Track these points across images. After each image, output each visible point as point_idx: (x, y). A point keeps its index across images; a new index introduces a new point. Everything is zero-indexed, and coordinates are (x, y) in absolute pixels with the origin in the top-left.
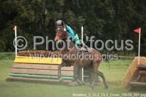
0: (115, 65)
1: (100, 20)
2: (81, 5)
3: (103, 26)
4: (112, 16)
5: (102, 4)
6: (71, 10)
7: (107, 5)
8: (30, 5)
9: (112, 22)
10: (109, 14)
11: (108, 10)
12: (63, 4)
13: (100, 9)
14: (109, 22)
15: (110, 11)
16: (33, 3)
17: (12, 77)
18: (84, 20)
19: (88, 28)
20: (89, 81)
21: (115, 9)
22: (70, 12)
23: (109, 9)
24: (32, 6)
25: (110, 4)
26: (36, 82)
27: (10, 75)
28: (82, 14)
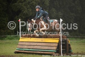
0: (82, 42)
1: (72, 14)
2: (60, 5)
3: (74, 18)
5: (73, 4)
6: (54, 8)
7: (76, 5)
9: (80, 15)
10: (78, 10)
13: (72, 7)
14: (78, 15)
16: (31, 4)
17: (18, 51)
18: (62, 14)
19: (65, 19)
20: (65, 53)
23: (78, 7)
25: (78, 4)
26: (33, 54)
27: (17, 50)
28: (61, 10)
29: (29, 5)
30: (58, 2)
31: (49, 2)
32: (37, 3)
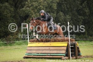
1: (80, 17)
2: (67, 8)
3: (82, 20)
4: (88, 14)
5: (81, 6)
6: (62, 12)
7: (84, 7)
8: (36, 10)
9: (88, 18)
10: (86, 12)
11: (85, 10)
12: (56, 8)
13: (80, 10)
14: (86, 18)
15: (86, 10)
16: (38, 9)
18: (70, 17)
19: (73, 22)
21: (89, 9)
22: (61, 13)
23: (85, 9)
25: (86, 6)
28: (69, 14)
29: (36, 9)
30: (66, 5)
31: (57, 5)
32: (45, 7)
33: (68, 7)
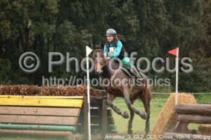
2: (84, 12)
4: (134, 30)
5: (118, 10)
6: (70, 21)
7: (126, 12)
8: (3, 13)
9: (134, 39)
10: (130, 26)
11: (128, 20)
12: (56, 11)
13: (115, 18)
14: (130, 39)
15: (132, 21)
16: (9, 10)
18: (91, 35)
20: (99, 133)
21: (139, 18)
22: (69, 23)
23: (129, 17)
24: (7, 15)
25: (130, 10)
26: (15, 135)
28: (88, 27)
29: (4, 10)
30: (81, 5)
31: (58, 3)
32: (27, 6)
33: (87, 9)
